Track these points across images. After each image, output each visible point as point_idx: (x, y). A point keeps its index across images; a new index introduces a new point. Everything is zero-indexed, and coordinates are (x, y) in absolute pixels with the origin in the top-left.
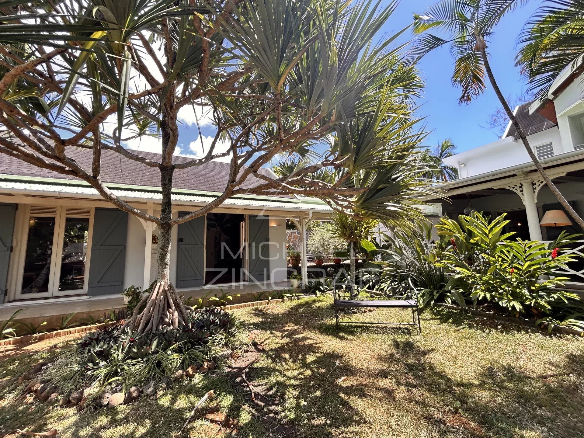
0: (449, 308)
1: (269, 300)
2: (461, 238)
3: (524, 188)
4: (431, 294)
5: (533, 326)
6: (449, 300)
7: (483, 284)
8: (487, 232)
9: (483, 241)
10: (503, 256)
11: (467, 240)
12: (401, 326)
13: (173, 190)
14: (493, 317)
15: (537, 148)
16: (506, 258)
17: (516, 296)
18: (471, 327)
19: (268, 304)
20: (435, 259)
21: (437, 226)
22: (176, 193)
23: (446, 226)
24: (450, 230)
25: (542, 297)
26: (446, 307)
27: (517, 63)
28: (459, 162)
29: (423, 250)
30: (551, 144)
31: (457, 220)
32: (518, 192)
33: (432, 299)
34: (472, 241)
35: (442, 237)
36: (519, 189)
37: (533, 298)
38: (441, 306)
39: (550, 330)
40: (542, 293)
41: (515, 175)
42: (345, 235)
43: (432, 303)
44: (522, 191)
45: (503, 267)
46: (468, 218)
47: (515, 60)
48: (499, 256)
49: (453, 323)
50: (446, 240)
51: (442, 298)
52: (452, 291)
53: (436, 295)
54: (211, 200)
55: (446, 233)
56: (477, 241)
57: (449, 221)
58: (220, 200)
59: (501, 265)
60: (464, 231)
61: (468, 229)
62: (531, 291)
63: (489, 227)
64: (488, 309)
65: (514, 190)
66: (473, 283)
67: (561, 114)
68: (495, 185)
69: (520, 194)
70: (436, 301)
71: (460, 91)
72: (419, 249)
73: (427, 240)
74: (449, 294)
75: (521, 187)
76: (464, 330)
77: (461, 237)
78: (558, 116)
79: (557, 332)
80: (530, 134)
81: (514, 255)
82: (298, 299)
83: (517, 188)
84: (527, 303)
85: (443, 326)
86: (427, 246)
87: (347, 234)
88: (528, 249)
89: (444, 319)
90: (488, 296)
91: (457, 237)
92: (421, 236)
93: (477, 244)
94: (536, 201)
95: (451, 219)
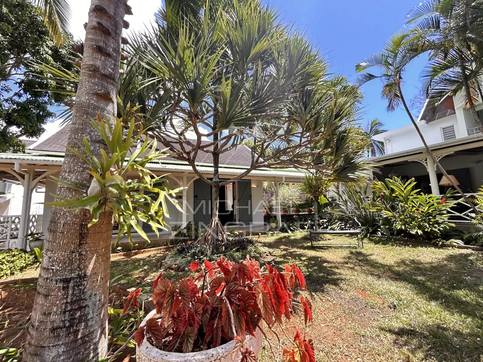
0: (379, 237)
1: (259, 235)
2: (387, 194)
3: (428, 161)
4: (368, 230)
5: (430, 244)
6: (379, 233)
7: (401, 221)
8: (403, 189)
9: (400, 195)
10: (413, 204)
11: (391, 194)
12: (351, 245)
13: (220, 165)
14: (407, 241)
15: (443, 129)
16: (415, 206)
17: (420, 227)
18: (392, 245)
19: (259, 238)
20: (370, 207)
21: (372, 186)
22: (221, 167)
23: (377, 186)
24: (380, 189)
25: (435, 227)
26: (378, 237)
27: (430, 58)
28: (385, 138)
29: (362, 202)
30: (453, 126)
31: (384, 182)
32: (424, 164)
33: (368, 233)
34: (394, 195)
35: (374, 193)
36: (425, 162)
37: (430, 227)
38: (374, 236)
39: (439, 246)
40: (436, 225)
41: (422, 153)
42: (311, 192)
43: (368, 235)
44: (426, 163)
45: (413, 210)
46: (391, 181)
47: (429, 56)
48: (410, 204)
49: (382, 244)
50: (377, 195)
51: (375, 232)
52: (381, 227)
53: (371, 230)
54: (244, 171)
55: (377, 191)
56: (397, 195)
57: (379, 182)
58: (249, 170)
59: (411, 209)
60: (388, 189)
61: (391, 188)
62: (429, 224)
63: (404, 186)
64: (404, 236)
65: (421, 162)
66: (394, 221)
67: (458, 106)
68: (409, 159)
69: (425, 165)
70: (371, 233)
71: (386, 103)
72: (359, 201)
73: (364, 196)
74: (379, 229)
75: (426, 160)
76: (389, 247)
77: (387, 192)
78: (455, 108)
79: (443, 246)
80: (438, 119)
81: (420, 204)
82: (277, 235)
83: (424, 161)
84: (426, 230)
85: (376, 246)
86: (364, 199)
87: (313, 191)
88: (428, 199)
89: (376, 242)
90: (403, 227)
91: (384, 193)
92: (360, 192)
93: (397, 197)
94: (436, 170)
95: (380, 181)
